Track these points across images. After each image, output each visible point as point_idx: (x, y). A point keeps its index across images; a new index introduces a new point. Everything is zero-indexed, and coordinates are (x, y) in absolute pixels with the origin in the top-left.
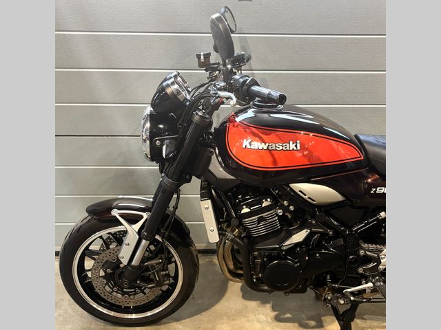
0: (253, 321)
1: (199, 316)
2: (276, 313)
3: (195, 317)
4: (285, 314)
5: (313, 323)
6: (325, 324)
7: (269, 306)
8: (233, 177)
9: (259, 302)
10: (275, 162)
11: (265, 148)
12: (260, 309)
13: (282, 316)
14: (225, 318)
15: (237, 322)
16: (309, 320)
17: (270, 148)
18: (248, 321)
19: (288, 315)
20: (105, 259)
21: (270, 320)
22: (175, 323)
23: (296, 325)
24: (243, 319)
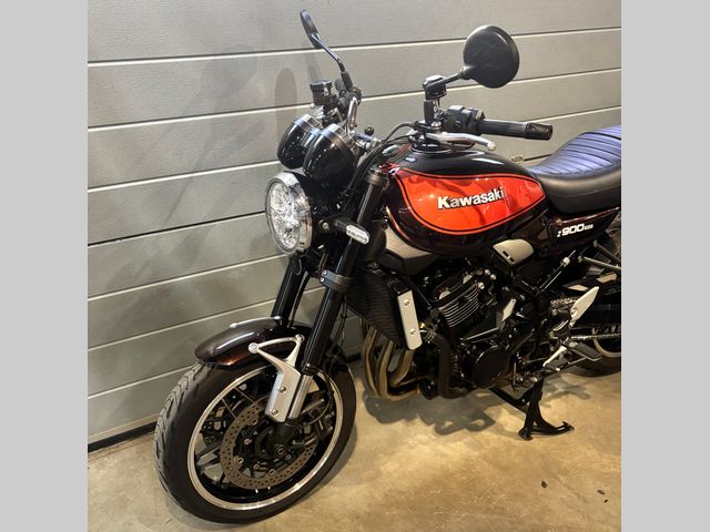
0: (416, 446)
1: (347, 466)
2: (433, 426)
3: (344, 469)
4: (444, 424)
5: (481, 422)
6: (494, 418)
7: (418, 421)
8: (427, 253)
9: (403, 421)
10: (482, 219)
11: (469, 203)
12: (411, 428)
13: (443, 427)
14: (381, 455)
15: (399, 454)
16: (474, 419)
17: (475, 203)
18: (411, 448)
19: (448, 424)
20: (242, 425)
21: (433, 437)
22: (326, 487)
23: (465, 430)
24: (403, 447)
